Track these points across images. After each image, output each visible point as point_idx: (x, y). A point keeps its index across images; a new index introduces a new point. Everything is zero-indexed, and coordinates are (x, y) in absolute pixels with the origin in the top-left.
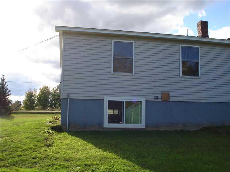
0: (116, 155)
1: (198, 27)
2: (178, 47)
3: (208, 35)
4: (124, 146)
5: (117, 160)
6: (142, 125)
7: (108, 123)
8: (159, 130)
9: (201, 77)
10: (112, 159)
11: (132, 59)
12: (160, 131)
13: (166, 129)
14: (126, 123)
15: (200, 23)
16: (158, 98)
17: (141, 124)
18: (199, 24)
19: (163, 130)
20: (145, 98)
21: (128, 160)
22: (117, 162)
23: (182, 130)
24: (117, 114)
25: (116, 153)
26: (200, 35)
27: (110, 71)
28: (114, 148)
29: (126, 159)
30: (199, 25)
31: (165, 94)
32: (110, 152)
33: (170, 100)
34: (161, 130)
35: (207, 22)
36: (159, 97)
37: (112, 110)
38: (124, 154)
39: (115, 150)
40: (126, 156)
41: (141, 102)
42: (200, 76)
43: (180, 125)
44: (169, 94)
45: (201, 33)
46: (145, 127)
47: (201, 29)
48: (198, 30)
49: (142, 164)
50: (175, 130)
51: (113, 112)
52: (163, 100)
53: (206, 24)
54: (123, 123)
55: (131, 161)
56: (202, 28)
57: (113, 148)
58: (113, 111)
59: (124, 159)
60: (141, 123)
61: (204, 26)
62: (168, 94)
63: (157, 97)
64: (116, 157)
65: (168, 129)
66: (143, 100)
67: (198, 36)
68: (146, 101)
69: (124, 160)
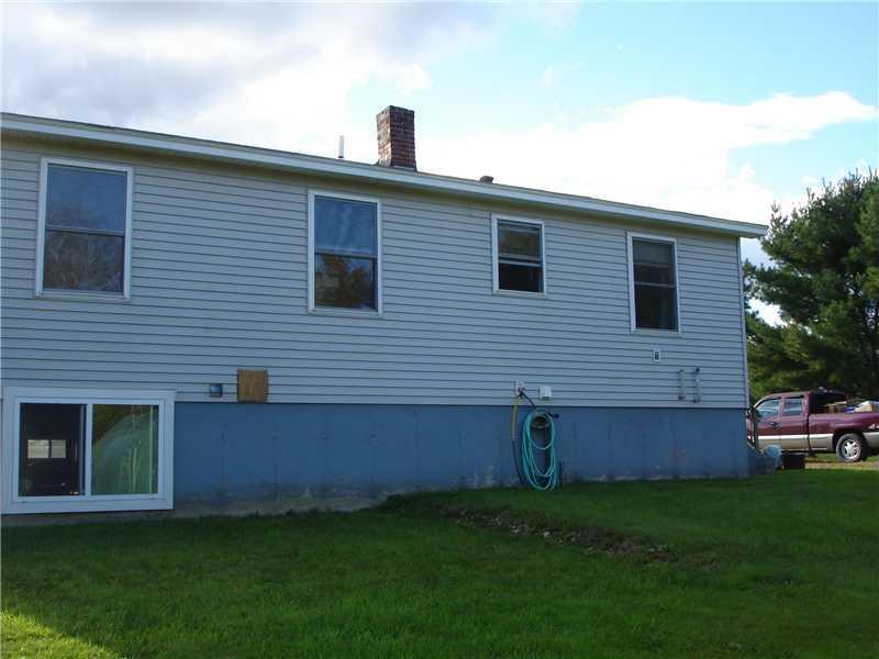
0: (40, 621)
1: (379, 129)
2: (302, 199)
3: (415, 162)
4: (78, 585)
5: (40, 643)
6: (162, 498)
7: (20, 495)
8: (227, 513)
9: (384, 312)
10: (24, 639)
11: (123, 237)
12: (230, 517)
13: (253, 511)
14: (93, 494)
15: (388, 114)
16: (224, 391)
17: (155, 496)
18: (383, 117)
19: (243, 513)
20: (173, 394)
21: (86, 640)
22: (42, 649)
23: (314, 513)
24: (64, 456)
25: (41, 615)
26: (387, 157)
27: (28, 285)
28: (38, 593)
29: (81, 634)
30: (382, 122)
31: (250, 375)
32: (17, 614)
33: (271, 399)
34: (234, 513)
35: (413, 112)
36: (226, 389)
37: (47, 442)
38: (75, 616)
39: (41, 603)
40: (80, 624)
41: (156, 407)
42: (380, 311)
43: (307, 494)
44: (264, 376)
45: (390, 150)
46: (170, 507)
47: (388, 136)
48: (379, 138)
49: (144, 649)
50: (290, 513)
51: (50, 449)
52: (243, 398)
53: (409, 118)
54: (84, 494)
55: (98, 643)
56: (392, 135)
57: (34, 593)
58: (50, 445)
59: (73, 635)
60: (155, 490)
61: (400, 125)
62: (262, 378)
63: (219, 389)
64: (38, 629)
65: (262, 512)
66: (164, 401)
67: (377, 164)
68: (176, 403)
69: (72, 641)
